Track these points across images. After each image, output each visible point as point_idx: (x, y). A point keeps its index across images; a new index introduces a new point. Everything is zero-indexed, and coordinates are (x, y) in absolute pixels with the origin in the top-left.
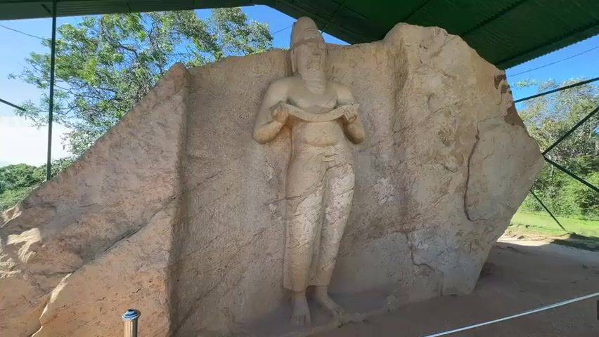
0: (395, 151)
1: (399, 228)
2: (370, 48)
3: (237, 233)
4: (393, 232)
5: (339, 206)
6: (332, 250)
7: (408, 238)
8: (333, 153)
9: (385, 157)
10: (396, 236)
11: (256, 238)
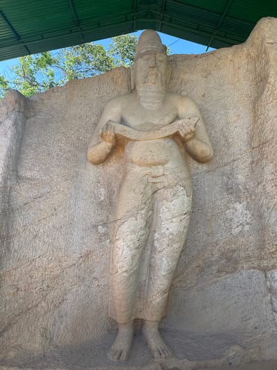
0: (253, 171)
1: (256, 264)
2: (227, 52)
3: (61, 254)
4: (250, 268)
5: (167, 232)
6: (160, 281)
7: (266, 277)
8: (162, 174)
9: (241, 178)
10: (253, 273)
11: (81, 260)
